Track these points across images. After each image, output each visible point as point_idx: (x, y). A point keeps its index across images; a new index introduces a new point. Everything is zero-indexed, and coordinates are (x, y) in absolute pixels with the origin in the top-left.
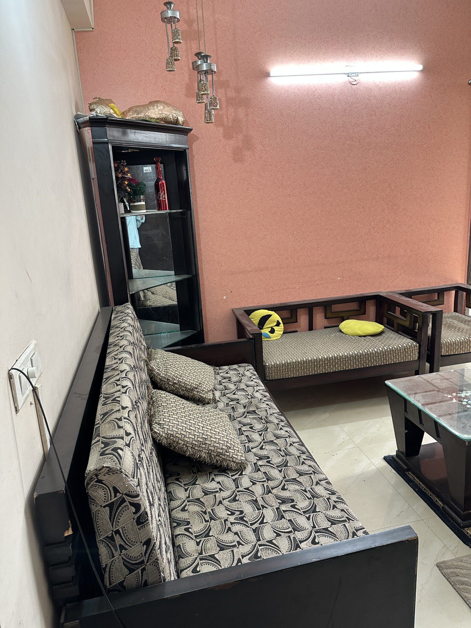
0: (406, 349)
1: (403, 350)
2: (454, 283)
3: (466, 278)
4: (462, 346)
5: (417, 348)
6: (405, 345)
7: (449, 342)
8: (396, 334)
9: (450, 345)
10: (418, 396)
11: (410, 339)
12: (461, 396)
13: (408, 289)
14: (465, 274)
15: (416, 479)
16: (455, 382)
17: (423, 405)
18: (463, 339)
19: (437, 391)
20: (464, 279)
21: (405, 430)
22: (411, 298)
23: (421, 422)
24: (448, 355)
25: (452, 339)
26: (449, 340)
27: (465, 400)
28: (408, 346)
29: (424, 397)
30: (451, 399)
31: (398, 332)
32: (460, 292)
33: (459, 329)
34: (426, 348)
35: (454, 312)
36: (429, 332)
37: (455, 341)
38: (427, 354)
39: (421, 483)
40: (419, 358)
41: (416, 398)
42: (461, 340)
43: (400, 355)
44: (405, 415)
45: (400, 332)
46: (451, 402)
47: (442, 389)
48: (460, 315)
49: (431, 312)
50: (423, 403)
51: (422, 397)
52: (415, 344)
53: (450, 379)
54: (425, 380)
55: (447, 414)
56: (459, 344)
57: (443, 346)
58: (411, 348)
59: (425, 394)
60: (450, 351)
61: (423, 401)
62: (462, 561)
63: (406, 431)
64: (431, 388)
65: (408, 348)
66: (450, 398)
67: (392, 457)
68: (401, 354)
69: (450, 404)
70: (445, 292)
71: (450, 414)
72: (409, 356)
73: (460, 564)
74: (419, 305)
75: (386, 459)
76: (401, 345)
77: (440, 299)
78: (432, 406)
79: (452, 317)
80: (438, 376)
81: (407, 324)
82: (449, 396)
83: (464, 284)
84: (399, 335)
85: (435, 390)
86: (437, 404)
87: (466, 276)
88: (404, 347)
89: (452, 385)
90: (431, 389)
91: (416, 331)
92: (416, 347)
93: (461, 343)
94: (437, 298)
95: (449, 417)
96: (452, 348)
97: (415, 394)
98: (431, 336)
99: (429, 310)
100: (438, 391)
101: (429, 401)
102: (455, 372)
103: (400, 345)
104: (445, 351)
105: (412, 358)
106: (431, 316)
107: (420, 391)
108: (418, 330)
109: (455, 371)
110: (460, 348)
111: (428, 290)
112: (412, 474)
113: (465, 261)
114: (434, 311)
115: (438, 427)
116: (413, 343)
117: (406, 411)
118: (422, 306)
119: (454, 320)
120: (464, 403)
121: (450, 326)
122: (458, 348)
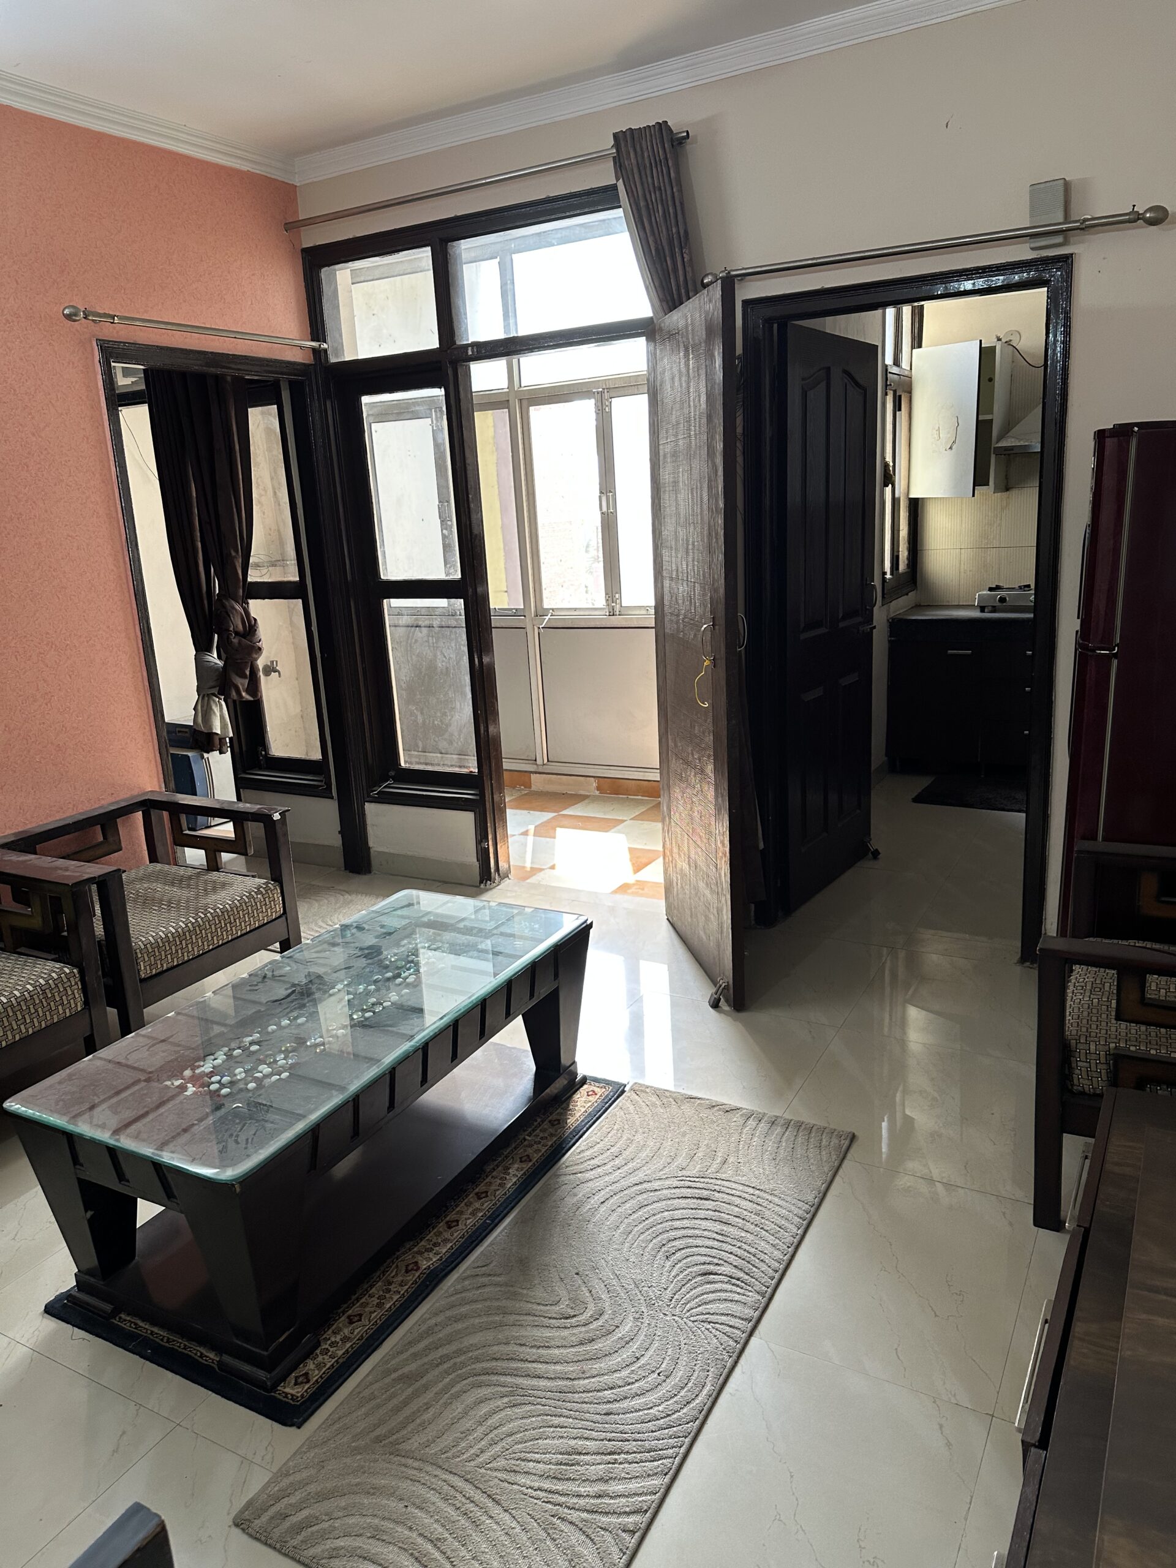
0: (47, 991)
1: (41, 997)
2: (135, 792)
3: (161, 776)
4: (184, 942)
5: (77, 980)
6: (41, 981)
7: (153, 941)
8: (14, 957)
9: (157, 946)
10: (102, 1113)
11: (52, 960)
12: (204, 1072)
13: (20, 830)
14: (157, 766)
15: (141, 1324)
16: (183, 1043)
17: (116, 1132)
18: (184, 926)
19: (145, 1081)
20: (156, 779)
21: (86, 1211)
22: (35, 853)
23: (121, 1177)
24: (157, 975)
25: (157, 934)
26: (150, 938)
27: (214, 1079)
28: (50, 982)
29: (114, 1110)
30: (183, 1088)
31: (18, 950)
32: (154, 813)
33: (170, 902)
34: (100, 973)
35: (150, 863)
36: (99, 929)
37: (167, 936)
38: (106, 986)
39: (156, 1330)
40: (86, 1003)
41: (95, 1121)
42: (179, 930)
43: (33, 1011)
44: (76, 1174)
45: (22, 950)
46: (181, 1097)
47: (156, 1071)
48: (166, 867)
49: (91, 880)
50: (114, 1127)
51: (109, 1112)
52: (67, 971)
53: (169, 1038)
54: (110, 1061)
55: (179, 1134)
56: (177, 939)
57: (139, 956)
58: (60, 985)
59: (115, 1100)
60: (159, 962)
61: (114, 1122)
62: (287, 1475)
63: (90, 1214)
64: (129, 1076)
65: (53, 986)
66: (177, 1087)
67: (68, 1295)
68: (36, 1007)
69: (181, 1103)
70: (118, 820)
71: (185, 1130)
72: (60, 1007)
73: (286, 1482)
74: (57, 868)
75: (52, 1310)
76: (31, 984)
77: (111, 839)
78: (138, 1125)
79: (147, 878)
80: (141, 1039)
81: (36, 923)
82: (177, 1083)
83: (160, 793)
84: (23, 958)
85: (139, 1081)
86: (151, 1117)
87: (161, 771)
88: (41, 986)
89: (178, 1052)
90: (130, 1081)
91: (65, 934)
92: (72, 979)
93: (180, 936)
94: (102, 839)
95: (186, 1137)
96: (163, 953)
97: (92, 1108)
98: (103, 938)
99: (86, 876)
100: (148, 1080)
101: (128, 1114)
102: (180, 1017)
103: (28, 986)
104: (148, 967)
105: (67, 1011)
106: (94, 887)
107: (102, 1097)
108: (68, 931)
109: (178, 1014)
110: (182, 949)
111: (74, 823)
112: (128, 1318)
113: (150, 738)
114: (99, 876)
115: (164, 1175)
116: (61, 969)
117: (76, 1161)
118: (67, 869)
119: (154, 884)
120: (214, 1087)
121: (148, 902)
122: (177, 951)
